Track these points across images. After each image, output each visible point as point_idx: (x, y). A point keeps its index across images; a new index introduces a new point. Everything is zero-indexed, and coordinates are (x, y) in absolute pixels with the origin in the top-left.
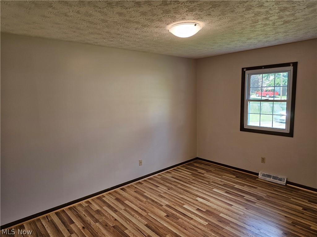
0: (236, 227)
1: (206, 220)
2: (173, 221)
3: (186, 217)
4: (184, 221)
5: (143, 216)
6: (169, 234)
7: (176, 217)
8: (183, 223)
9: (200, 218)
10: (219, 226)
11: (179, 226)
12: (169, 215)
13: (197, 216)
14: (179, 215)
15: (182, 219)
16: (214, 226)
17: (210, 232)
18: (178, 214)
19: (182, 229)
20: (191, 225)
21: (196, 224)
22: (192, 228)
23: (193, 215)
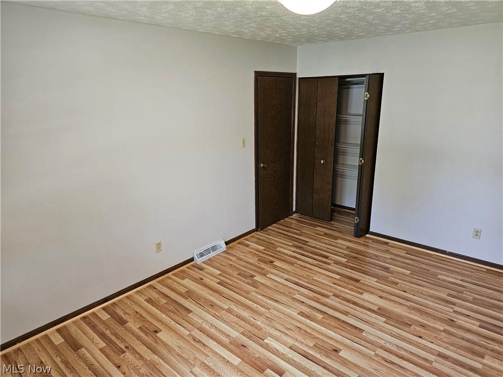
0: (222, 337)
1: (267, 347)
2: (322, 340)
3: (302, 352)
4: (304, 342)
5: (380, 348)
6: (320, 319)
7: (320, 349)
8: (305, 339)
9: (277, 351)
10: (248, 338)
11: (309, 333)
12: (334, 353)
13: (283, 354)
14: (316, 355)
15: (309, 347)
16: (254, 337)
17: (263, 326)
18: (318, 356)
19: (305, 328)
20: (291, 335)
21: (284, 338)
22: (289, 330)
23: (290, 356)
